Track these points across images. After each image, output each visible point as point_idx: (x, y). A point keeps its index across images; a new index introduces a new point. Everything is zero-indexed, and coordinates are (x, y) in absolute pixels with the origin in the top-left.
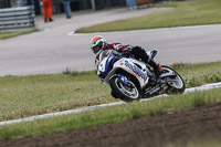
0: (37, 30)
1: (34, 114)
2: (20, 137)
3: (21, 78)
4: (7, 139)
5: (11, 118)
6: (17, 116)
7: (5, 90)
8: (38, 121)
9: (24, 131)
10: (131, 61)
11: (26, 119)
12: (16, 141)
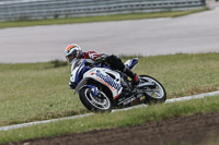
0: (208, 9)
1: (205, 92)
2: (190, 114)
3: (192, 55)
4: (177, 117)
5: (181, 95)
6: (187, 94)
7: (175, 67)
8: (208, 98)
9: (194, 109)
10: (104, 71)
11: (196, 97)
12: (185, 117)
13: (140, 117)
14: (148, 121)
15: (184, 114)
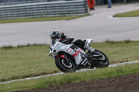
0: (89, 15)
2: (78, 81)
4: (69, 83)
9: (80, 78)
12: (75, 84)
13: (46, 83)
14: (51, 86)
15: (74, 82)
